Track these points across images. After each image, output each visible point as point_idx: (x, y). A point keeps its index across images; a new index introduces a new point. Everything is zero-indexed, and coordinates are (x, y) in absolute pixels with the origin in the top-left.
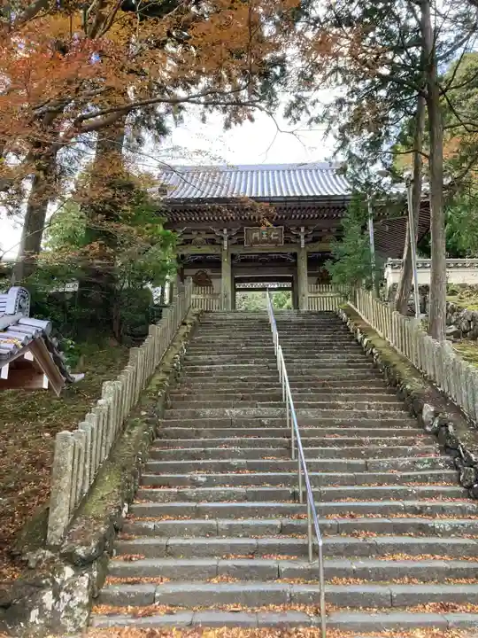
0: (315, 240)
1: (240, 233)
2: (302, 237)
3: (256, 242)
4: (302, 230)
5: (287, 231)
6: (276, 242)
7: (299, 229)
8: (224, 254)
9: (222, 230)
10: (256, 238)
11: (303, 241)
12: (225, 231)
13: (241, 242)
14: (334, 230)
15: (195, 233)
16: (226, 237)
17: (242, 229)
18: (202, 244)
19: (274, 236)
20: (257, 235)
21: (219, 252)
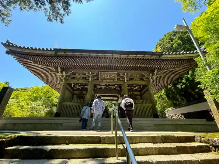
0: (131, 79)
1: (98, 75)
2: (125, 77)
3: (104, 79)
4: (126, 74)
5: (119, 75)
6: (113, 79)
7: (124, 74)
8: (89, 83)
9: (89, 73)
10: (104, 77)
11: (126, 79)
12: (90, 73)
13: (98, 79)
14: (138, 76)
15: (77, 74)
16: (91, 76)
17: (98, 73)
18: (80, 79)
19: (113, 76)
20: (105, 76)
21: (87, 83)
